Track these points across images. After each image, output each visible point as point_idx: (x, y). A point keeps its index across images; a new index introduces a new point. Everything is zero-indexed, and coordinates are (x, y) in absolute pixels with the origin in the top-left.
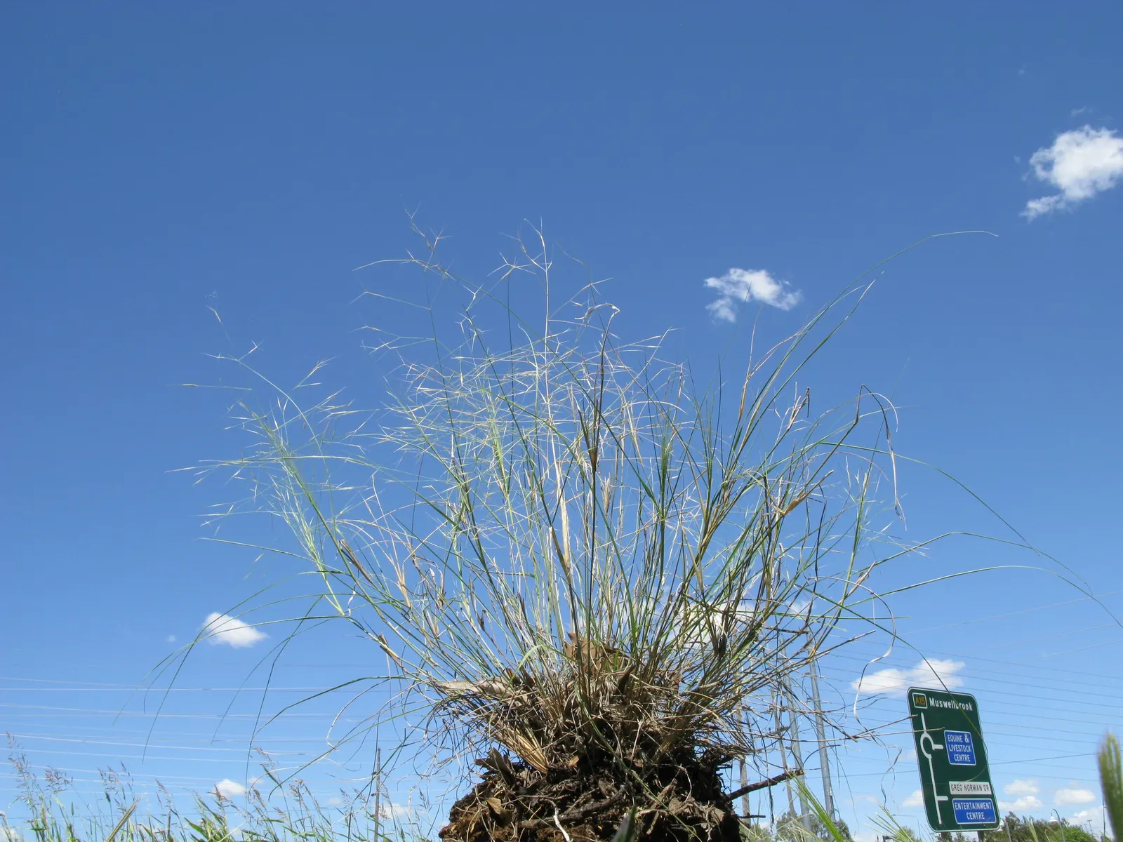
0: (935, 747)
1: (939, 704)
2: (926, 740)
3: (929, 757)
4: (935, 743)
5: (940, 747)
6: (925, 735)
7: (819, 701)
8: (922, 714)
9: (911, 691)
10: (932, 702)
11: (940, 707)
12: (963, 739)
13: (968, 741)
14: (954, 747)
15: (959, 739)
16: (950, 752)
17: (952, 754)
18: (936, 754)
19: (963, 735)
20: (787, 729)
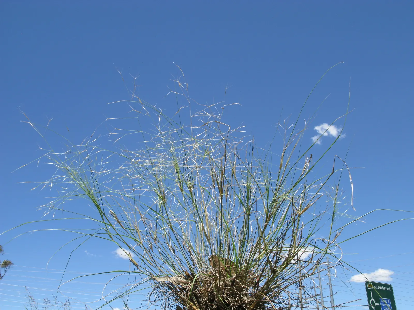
0: (376, 304)
1: (378, 288)
2: (372, 301)
3: (374, 308)
4: (376, 303)
5: (378, 304)
6: (372, 299)
7: (331, 285)
8: (371, 291)
9: (367, 282)
10: (375, 287)
11: (378, 289)
12: (387, 301)
13: (389, 302)
14: (384, 305)
15: (385, 301)
16: (382, 307)
17: (383, 307)
18: (376, 307)
19: (387, 300)
20: (319, 295)
